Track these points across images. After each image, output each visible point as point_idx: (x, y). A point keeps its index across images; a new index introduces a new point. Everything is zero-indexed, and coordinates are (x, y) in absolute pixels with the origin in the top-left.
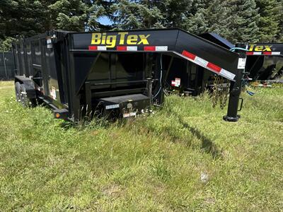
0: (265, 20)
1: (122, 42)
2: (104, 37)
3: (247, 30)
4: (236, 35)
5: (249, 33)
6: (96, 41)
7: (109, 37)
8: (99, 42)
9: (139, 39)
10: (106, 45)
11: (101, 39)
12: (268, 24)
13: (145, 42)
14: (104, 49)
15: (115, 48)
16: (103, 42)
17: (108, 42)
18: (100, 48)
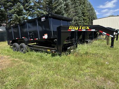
0: (85, 18)
1: (80, 28)
2: (74, 27)
3: (80, 21)
4: (76, 23)
5: (80, 23)
6: (71, 28)
7: (76, 27)
8: (72, 28)
9: (86, 28)
10: (74, 29)
11: (73, 27)
12: (86, 20)
13: (88, 28)
14: (74, 30)
15: (78, 30)
16: (74, 28)
17: (75, 28)
18: (72, 30)
